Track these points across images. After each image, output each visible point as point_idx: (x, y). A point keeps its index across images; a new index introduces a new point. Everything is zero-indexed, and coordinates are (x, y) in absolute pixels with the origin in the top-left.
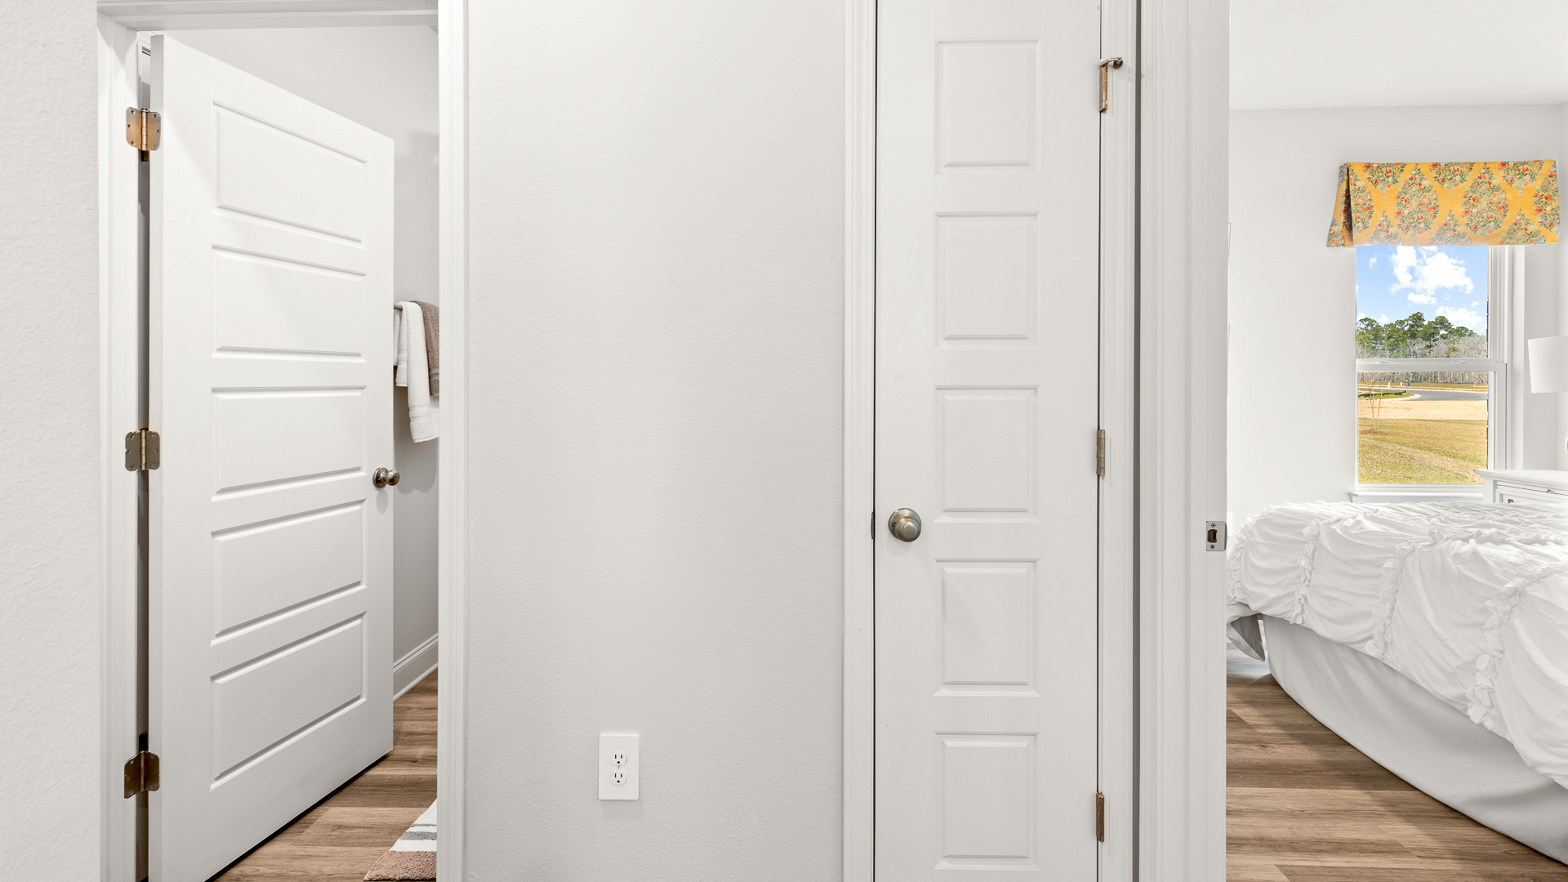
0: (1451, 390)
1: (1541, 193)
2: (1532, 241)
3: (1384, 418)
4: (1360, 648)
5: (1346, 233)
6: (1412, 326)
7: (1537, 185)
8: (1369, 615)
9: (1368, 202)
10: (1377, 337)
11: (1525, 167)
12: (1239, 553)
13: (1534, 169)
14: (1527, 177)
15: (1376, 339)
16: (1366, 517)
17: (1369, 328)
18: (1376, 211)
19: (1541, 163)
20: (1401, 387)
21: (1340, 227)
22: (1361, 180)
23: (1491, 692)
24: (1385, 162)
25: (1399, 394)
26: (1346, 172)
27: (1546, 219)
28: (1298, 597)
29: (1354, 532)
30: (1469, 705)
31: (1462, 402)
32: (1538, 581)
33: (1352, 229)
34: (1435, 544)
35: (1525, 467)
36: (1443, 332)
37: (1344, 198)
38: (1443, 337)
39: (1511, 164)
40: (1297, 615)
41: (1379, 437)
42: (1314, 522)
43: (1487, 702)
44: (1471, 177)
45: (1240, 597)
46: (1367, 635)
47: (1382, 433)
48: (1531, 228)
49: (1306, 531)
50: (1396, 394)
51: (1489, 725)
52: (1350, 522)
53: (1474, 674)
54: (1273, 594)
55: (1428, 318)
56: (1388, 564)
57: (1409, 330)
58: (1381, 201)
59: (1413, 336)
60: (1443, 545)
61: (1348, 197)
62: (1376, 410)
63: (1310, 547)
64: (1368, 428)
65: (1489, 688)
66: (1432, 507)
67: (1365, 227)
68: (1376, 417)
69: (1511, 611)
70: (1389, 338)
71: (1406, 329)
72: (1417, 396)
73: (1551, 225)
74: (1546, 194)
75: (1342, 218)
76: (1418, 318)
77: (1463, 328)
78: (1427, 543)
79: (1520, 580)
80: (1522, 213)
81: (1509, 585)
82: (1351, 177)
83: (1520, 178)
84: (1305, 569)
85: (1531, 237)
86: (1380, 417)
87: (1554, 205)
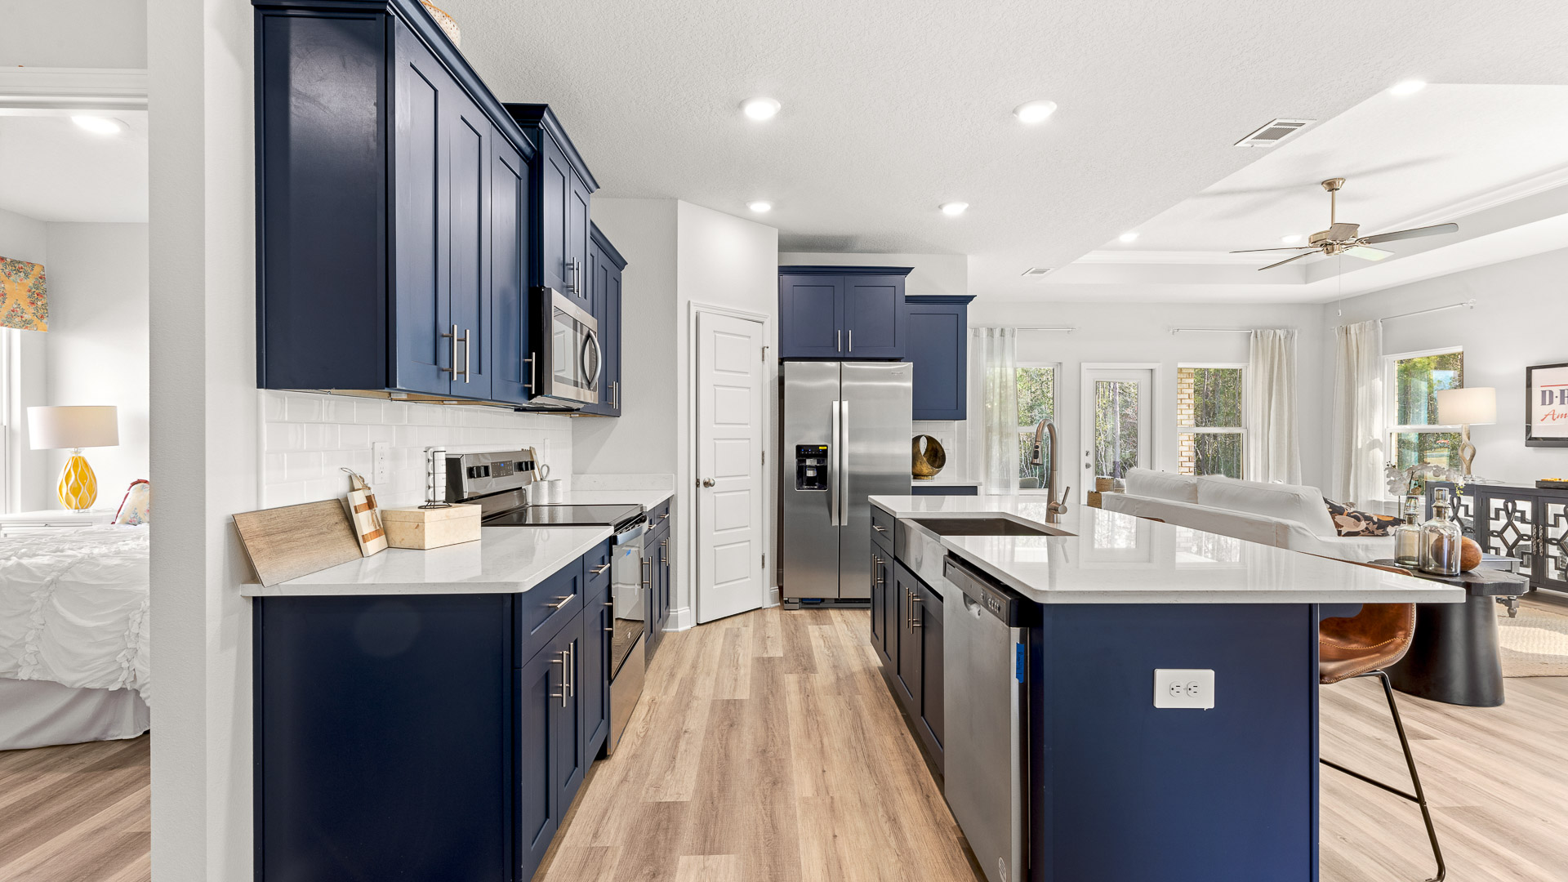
1: (34, 290)
2: (27, 327)
7: (30, 282)
11: (21, 265)
13: (28, 269)
14: (22, 274)
19: (33, 265)
23: (36, 653)
27: (38, 311)
30: (19, 670)
32: (67, 571)
39: (9, 260)
43: (34, 662)
48: (26, 317)
53: (24, 647)
65: (35, 651)
69: (50, 595)
73: (42, 317)
74: (37, 291)
79: (55, 574)
80: (18, 302)
81: (48, 579)
83: (16, 274)
85: (26, 324)
87: (44, 301)
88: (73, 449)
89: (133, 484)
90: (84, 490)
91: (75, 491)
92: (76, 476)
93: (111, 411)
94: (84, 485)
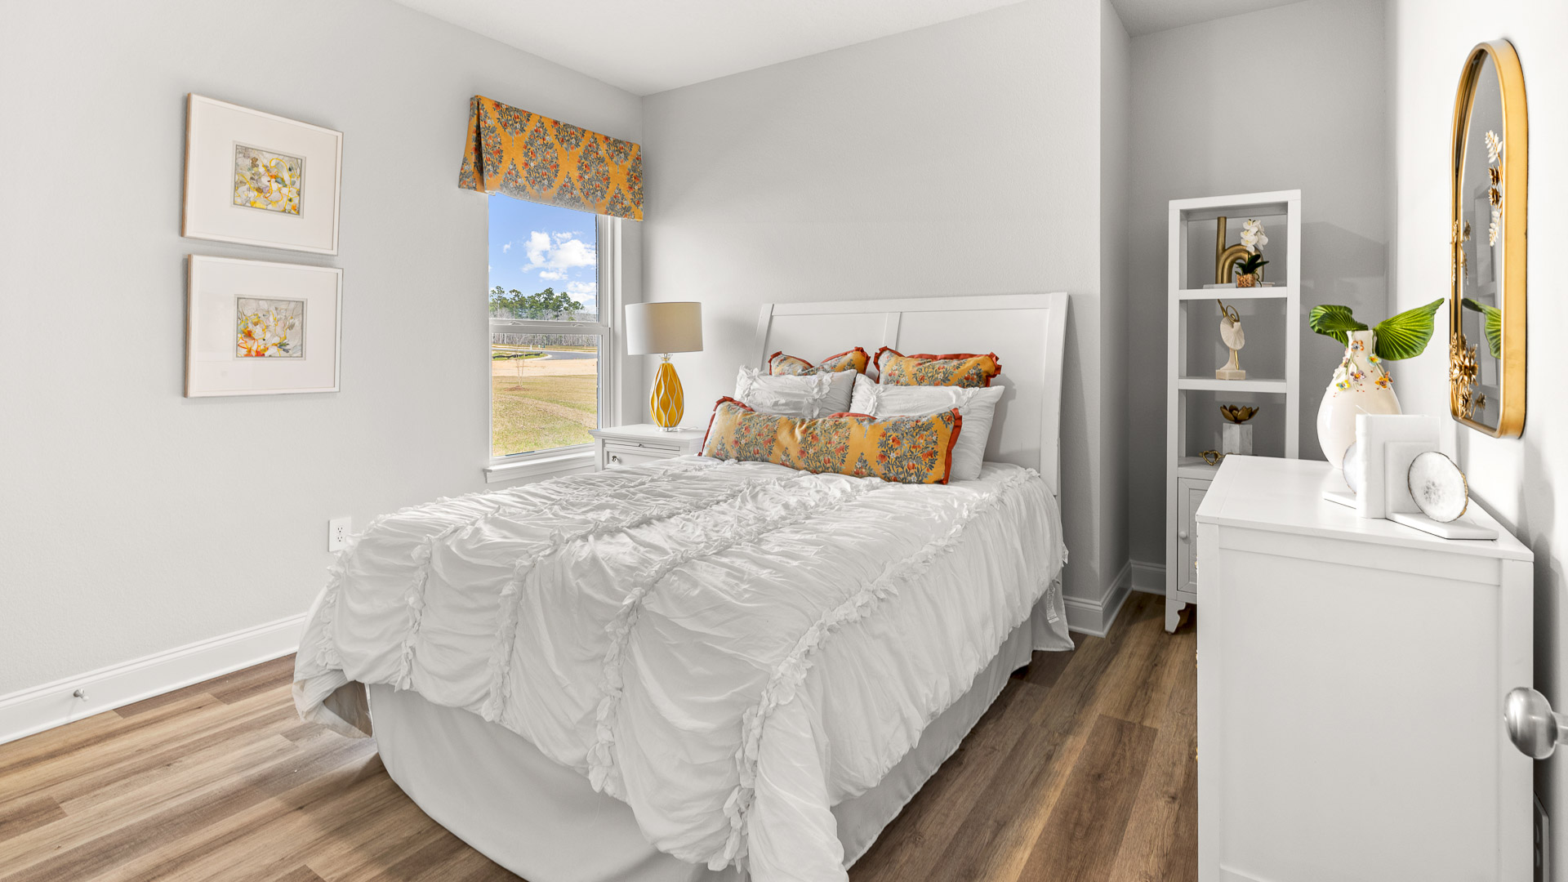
0: (571, 351)
1: (631, 173)
2: (626, 215)
3: (527, 375)
4: (477, 710)
5: (477, 175)
6: (546, 299)
7: (628, 164)
8: (484, 662)
9: (498, 146)
10: (522, 306)
11: (621, 145)
12: (334, 595)
13: (627, 150)
14: (623, 156)
15: (521, 308)
16: (487, 521)
17: (516, 298)
18: (505, 158)
19: (631, 145)
20: (539, 349)
21: (470, 167)
22: (491, 120)
23: (611, 746)
24: (514, 106)
25: (538, 355)
26: (476, 105)
27: (635, 197)
28: (405, 652)
29: (471, 547)
30: (590, 768)
31: (578, 361)
32: (653, 588)
33: (483, 172)
34: (556, 551)
35: (625, 423)
36: (565, 305)
37: (475, 135)
38: (566, 309)
39: (612, 140)
40: (403, 678)
41: (523, 392)
42: (426, 539)
43: (608, 761)
44: (584, 143)
45: (332, 662)
46: (483, 692)
47: (525, 389)
48: (626, 203)
49: (416, 553)
50: (536, 355)
51: (610, 790)
52: (465, 534)
53: (596, 726)
54: (373, 652)
55: (557, 294)
56: (506, 591)
57: (544, 302)
58: (511, 148)
59: (547, 307)
60: (563, 551)
61: (479, 134)
62: (521, 369)
63: (421, 574)
64: (515, 386)
65: (609, 742)
66: (554, 487)
67: (495, 172)
68: (521, 375)
69: (630, 634)
70: (531, 307)
71: (542, 300)
72: (550, 356)
73: (638, 203)
74: (635, 174)
75: (472, 158)
76: (549, 292)
77: (577, 302)
78: (548, 552)
79: (637, 591)
80: (620, 187)
81: (627, 600)
82: (481, 111)
83: (618, 155)
84: (414, 609)
85: (625, 212)
86: (524, 375)
87: (640, 185)
88: (662, 355)
89: (719, 402)
90: (672, 405)
91: (665, 406)
92: (665, 386)
93: (694, 308)
94: (673, 399)
